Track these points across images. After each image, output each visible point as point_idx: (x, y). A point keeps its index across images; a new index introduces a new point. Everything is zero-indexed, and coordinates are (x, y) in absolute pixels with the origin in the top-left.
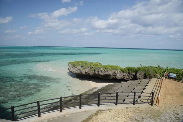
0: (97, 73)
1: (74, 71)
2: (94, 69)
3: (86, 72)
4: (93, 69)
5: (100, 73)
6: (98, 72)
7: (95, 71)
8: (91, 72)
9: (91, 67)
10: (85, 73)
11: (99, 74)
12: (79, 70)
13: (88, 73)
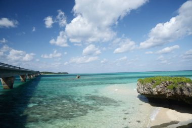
0: (179, 92)
1: (142, 90)
2: (174, 85)
3: (159, 90)
4: (171, 86)
5: (186, 92)
6: (181, 90)
7: (174, 89)
8: (169, 91)
9: (167, 82)
10: (156, 93)
11: (184, 95)
12: (149, 89)
13: (163, 93)
